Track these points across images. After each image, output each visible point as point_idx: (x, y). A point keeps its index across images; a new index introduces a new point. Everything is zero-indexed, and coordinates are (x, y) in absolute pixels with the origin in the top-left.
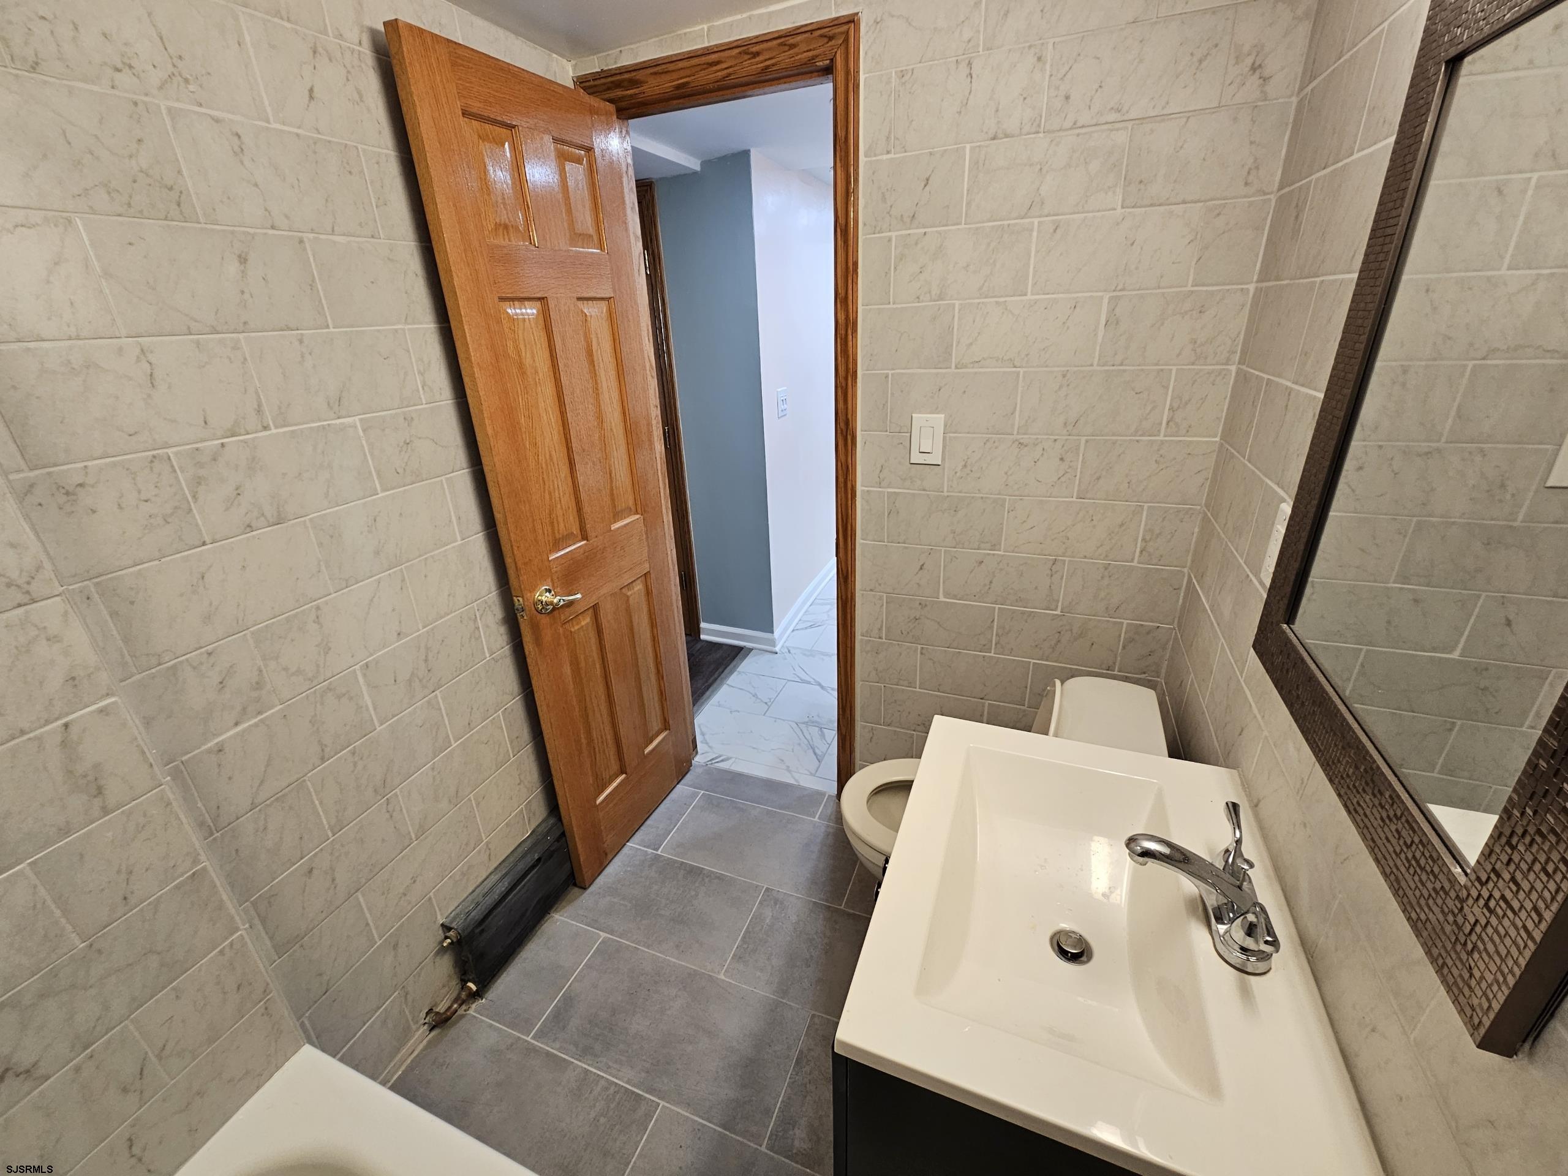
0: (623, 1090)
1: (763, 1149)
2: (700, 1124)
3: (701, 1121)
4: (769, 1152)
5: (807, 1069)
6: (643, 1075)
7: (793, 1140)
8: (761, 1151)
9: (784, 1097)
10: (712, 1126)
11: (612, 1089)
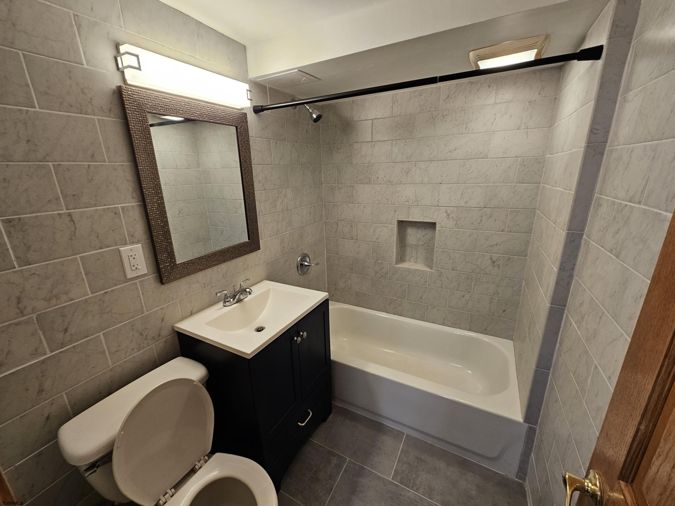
0: (410, 487)
1: (348, 459)
2: (374, 470)
3: (373, 471)
4: (346, 457)
5: (328, 486)
6: (402, 494)
7: (337, 460)
8: (349, 458)
9: (339, 476)
10: (369, 469)
11: (415, 488)
